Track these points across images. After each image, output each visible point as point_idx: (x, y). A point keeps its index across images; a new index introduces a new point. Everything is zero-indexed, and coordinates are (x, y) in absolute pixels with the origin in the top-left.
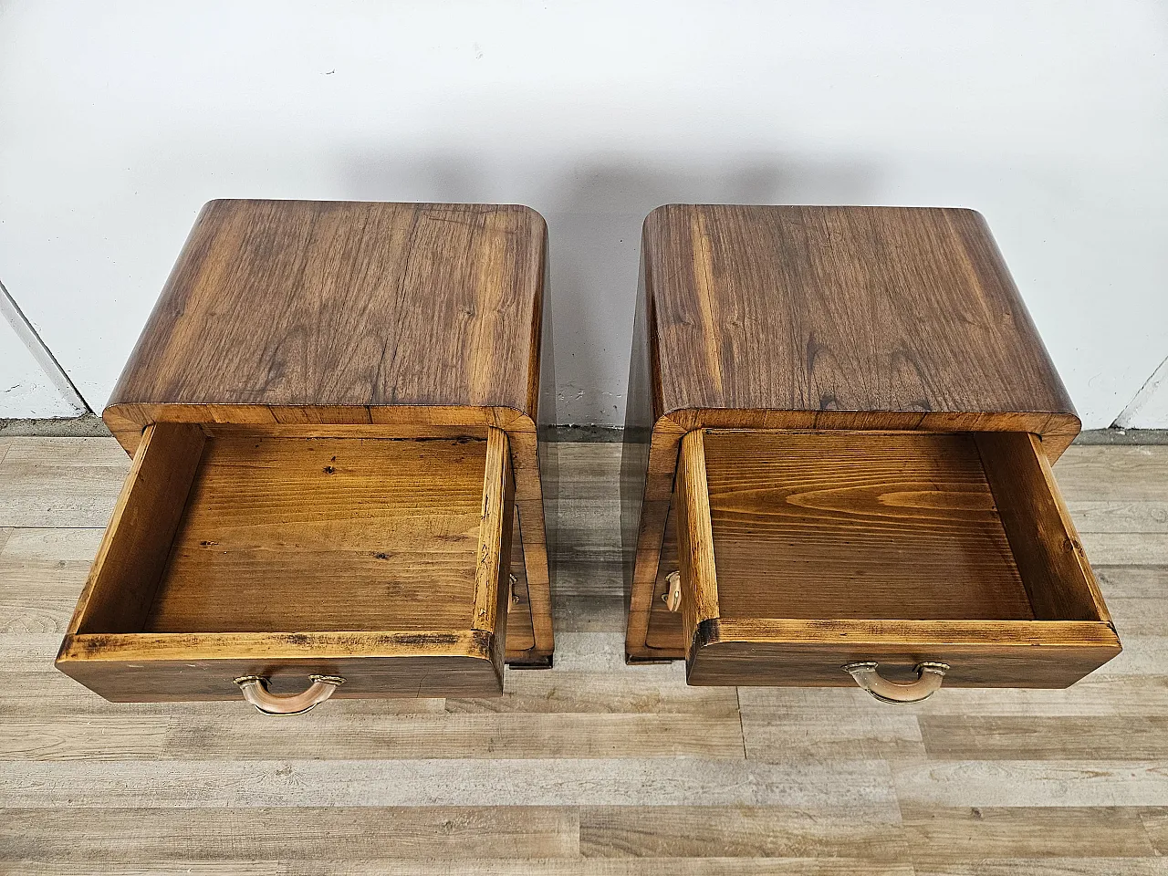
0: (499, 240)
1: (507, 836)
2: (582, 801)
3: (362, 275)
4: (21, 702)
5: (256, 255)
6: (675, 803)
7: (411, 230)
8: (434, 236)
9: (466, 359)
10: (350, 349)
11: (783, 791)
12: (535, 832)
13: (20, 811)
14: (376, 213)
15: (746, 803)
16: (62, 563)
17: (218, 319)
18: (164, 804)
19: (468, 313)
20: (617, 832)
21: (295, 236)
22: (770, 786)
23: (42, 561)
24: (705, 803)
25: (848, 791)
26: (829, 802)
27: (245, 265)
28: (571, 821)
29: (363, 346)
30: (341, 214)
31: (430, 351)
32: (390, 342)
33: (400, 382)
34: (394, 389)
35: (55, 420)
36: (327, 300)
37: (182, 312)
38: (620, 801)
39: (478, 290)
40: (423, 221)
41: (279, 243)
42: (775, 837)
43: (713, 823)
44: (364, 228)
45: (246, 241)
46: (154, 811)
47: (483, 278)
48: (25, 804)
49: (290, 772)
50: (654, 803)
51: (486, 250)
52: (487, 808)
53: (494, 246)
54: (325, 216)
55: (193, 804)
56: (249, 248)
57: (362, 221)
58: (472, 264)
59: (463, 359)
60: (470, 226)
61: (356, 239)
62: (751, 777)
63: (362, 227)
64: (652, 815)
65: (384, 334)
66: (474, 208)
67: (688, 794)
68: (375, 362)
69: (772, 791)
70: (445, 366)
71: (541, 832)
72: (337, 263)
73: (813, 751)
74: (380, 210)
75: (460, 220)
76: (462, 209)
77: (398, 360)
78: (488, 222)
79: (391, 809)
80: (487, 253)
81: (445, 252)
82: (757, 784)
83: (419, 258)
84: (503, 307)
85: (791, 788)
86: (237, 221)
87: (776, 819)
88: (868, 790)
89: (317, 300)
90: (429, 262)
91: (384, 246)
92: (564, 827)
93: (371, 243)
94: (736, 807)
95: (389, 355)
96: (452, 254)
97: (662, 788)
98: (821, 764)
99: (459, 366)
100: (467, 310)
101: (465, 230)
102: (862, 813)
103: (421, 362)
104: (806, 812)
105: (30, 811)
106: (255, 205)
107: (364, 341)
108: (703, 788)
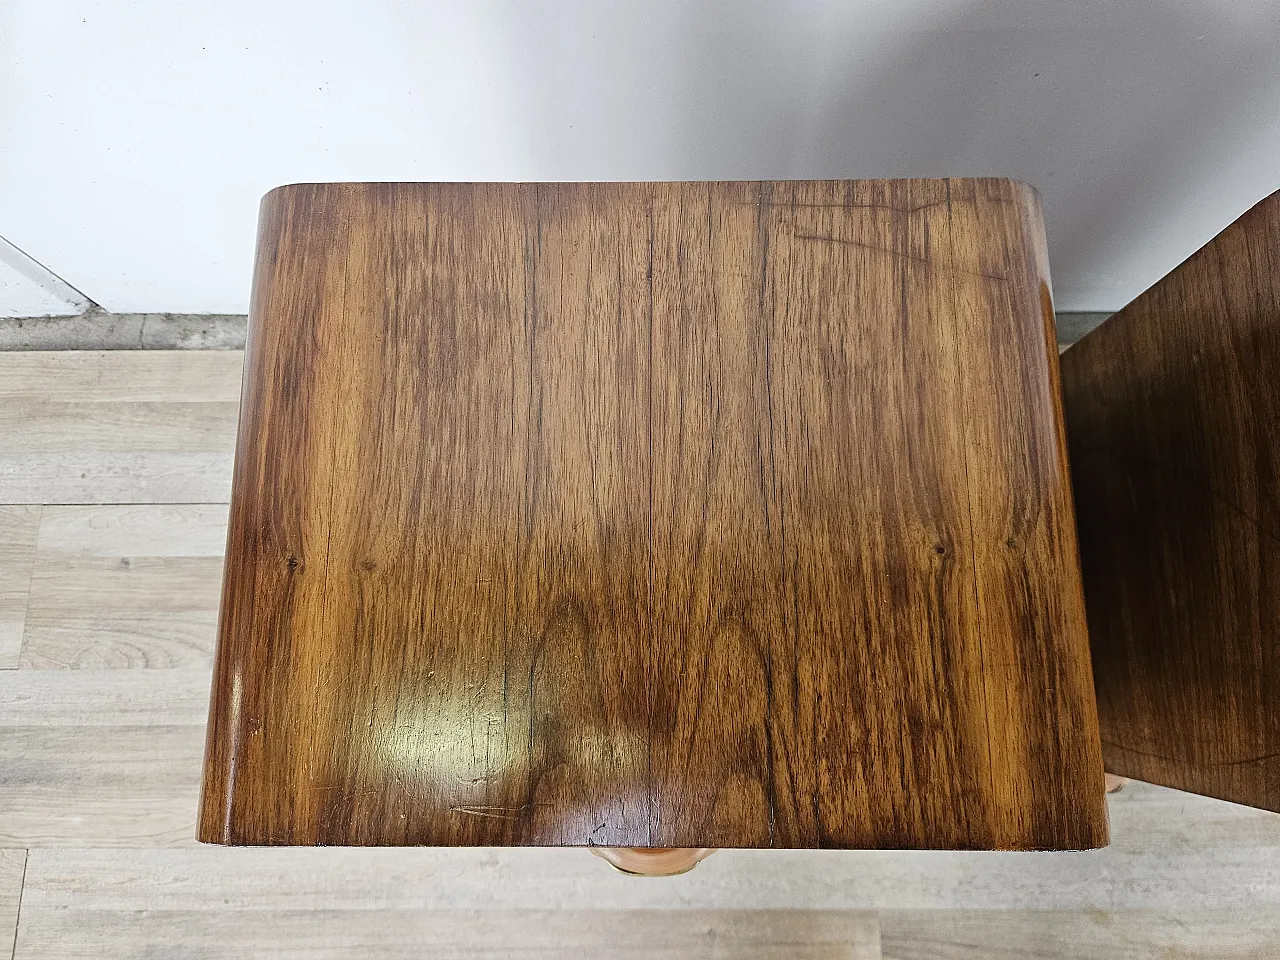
0: (970, 300)
1: (787, 949)
2: (881, 904)
3: (673, 431)
4: (128, 769)
5: (424, 371)
6: (1003, 907)
7: (758, 274)
8: (815, 292)
9: (961, 699)
10: (693, 672)
11: (1147, 890)
12: (823, 944)
13: (168, 915)
14: (668, 219)
15: (1097, 906)
16: (126, 562)
17: (384, 580)
18: (347, 905)
19: (940, 550)
20: (930, 945)
21: (497, 305)
22: (1129, 883)
23: (98, 559)
24: (1043, 906)
25: (1234, 888)
26: (1207, 904)
27: (405, 402)
28: (869, 929)
29: (718, 664)
30: (587, 227)
31: (873, 675)
32: (779, 648)
33: (825, 779)
34: (815, 794)
35: (48, 318)
36: (611, 512)
37: (299, 561)
38: (929, 904)
39: (948, 474)
40: (782, 246)
41: (467, 328)
42: (1134, 950)
43: (1053, 933)
44: (650, 275)
45: (393, 327)
46: (337, 914)
47: (953, 433)
48: (171, 905)
49: (497, 863)
50: (976, 906)
51: (945, 337)
52: (757, 913)
53: (960, 322)
54: (552, 234)
55: (382, 904)
56: (403, 347)
57: (641, 248)
58: (921, 385)
59: (954, 704)
60: (894, 253)
61: (639, 314)
62: (1105, 873)
63: (643, 269)
64: (973, 922)
65: (757, 621)
66: (894, 195)
67: (1020, 895)
68: (755, 712)
69: (1132, 890)
70: (916, 723)
71: (829, 944)
72: (609, 389)
73: (1188, 836)
74: (675, 210)
75: (866, 240)
76: (867, 200)
77: (806, 702)
78: (934, 242)
79: (635, 914)
80: (950, 349)
81: (849, 349)
82: (1113, 882)
83: (794, 368)
84: (1017, 530)
85: (1157, 886)
86: (357, 256)
87: (1136, 927)
88: (1259, 888)
89: (587, 511)
90: (819, 383)
91: (705, 333)
92: (860, 937)
93: (675, 322)
94: (1085, 912)
95: (782, 691)
96: (867, 356)
97: (987, 887)
98: (1199, 852)
99: (948, 724)
100: (935, 539)
101: (885, 271)
102: (1249, 918)
103: (860, 710)
104: (1177, 917)
105: (181, 914)
106: (384, 202)
107: (719, 645)
108: (1040, 886)
